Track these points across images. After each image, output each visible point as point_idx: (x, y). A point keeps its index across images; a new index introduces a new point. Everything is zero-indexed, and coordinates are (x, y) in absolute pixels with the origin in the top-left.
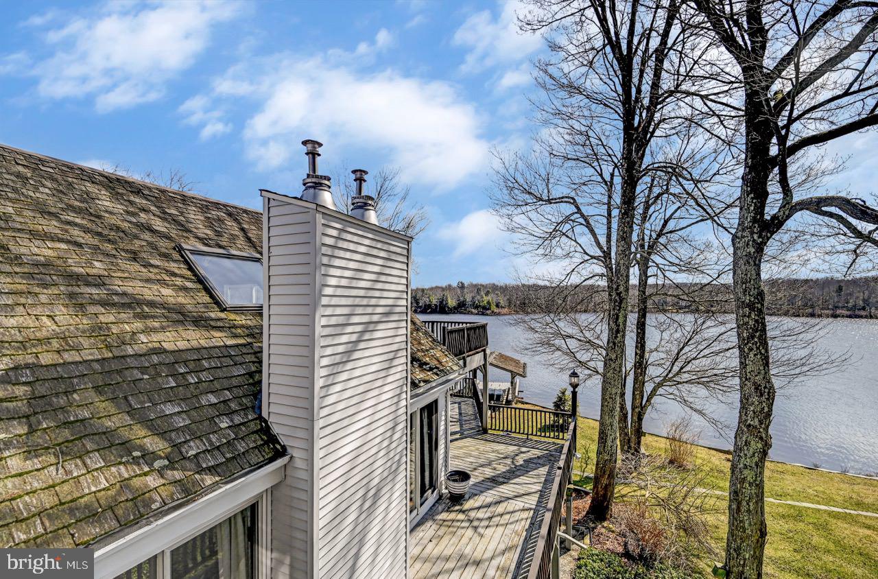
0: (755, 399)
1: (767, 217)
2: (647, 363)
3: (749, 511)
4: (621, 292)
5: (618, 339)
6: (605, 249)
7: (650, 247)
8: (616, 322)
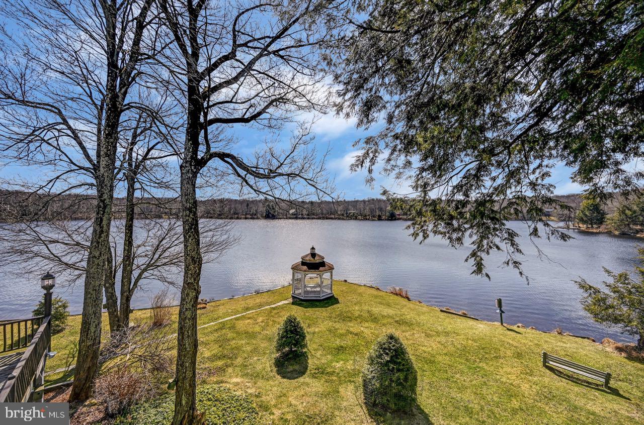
0: (192, 267)
1: (199, 157)
2: (134, 255)
3: (189, 336)
4: (105, 200)
5: (102, 239)
6: (95, 162)
7: (137, 167)
8: (100, 225)
